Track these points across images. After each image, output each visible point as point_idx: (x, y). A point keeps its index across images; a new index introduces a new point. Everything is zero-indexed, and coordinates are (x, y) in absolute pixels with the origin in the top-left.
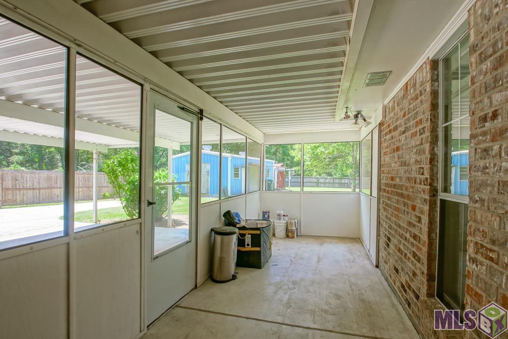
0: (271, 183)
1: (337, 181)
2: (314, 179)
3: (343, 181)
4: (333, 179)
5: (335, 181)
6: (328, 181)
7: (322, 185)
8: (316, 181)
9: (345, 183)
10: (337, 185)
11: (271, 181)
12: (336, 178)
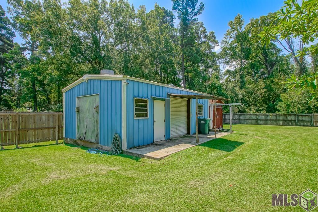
0: (206, 123)
1: (281, 118)
2: (253, 116)
3: (289, 118)
4: (276, 116)
5: (278, 118)
6: (269, 118)
7: (262, 122)
8: (255, 118)
9: (291, 120)
10: (281, 123)
11: (205, 120)
12: (280, 115)
